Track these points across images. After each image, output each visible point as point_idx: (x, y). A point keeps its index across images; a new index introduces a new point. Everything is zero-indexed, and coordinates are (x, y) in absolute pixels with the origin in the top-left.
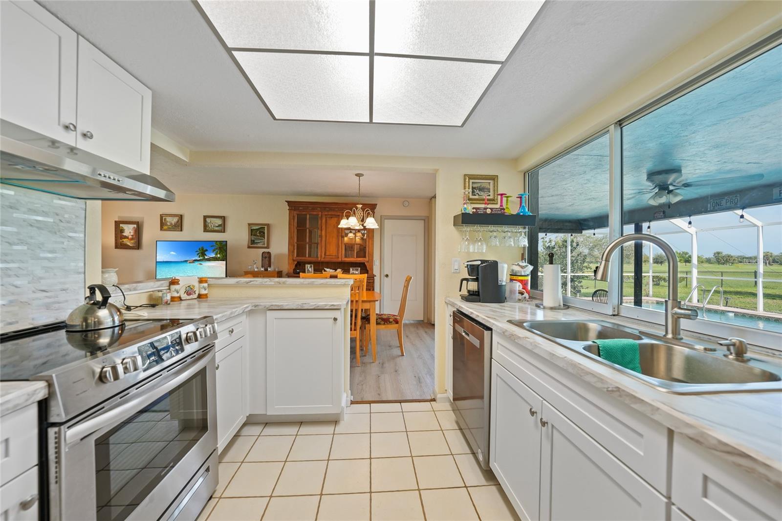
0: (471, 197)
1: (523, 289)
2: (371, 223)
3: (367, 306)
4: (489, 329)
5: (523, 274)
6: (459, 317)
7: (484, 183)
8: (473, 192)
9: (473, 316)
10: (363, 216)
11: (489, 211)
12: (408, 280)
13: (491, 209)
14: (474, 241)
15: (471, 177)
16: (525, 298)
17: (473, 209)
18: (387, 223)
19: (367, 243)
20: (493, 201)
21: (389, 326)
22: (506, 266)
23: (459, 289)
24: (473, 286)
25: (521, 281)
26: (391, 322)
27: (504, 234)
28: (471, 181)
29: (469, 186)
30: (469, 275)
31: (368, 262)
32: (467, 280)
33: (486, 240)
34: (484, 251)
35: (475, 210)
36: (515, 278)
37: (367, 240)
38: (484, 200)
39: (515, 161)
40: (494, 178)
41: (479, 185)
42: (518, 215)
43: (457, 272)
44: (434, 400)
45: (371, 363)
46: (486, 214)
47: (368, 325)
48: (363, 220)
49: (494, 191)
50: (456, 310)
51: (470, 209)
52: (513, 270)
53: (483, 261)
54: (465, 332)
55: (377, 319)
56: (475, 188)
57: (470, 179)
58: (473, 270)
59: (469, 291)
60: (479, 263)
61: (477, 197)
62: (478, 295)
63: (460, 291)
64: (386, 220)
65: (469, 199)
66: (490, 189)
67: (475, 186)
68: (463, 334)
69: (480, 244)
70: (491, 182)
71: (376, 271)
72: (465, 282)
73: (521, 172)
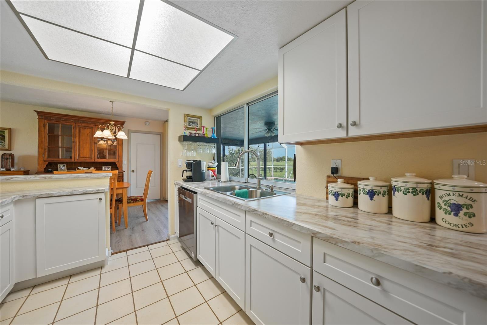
0: (188, 126)
1: (213, 174)
2: (121, 135)
3: (120, 191)
4: (196, 193)
5: (213, 167)
6: (182, 191)
7: (195, 120)
8: (189, 124)
9: (189, 188)
10: (116, 130)
11: (197, 135)
12: (150, 173)
13: (198, 134)
14: (189, 150)
15: (188, 116)
16: (214, 178)
17: (189, 133)
18: (133, 135)
19: (117, 148)
20: (199, 129)
21: (136, 203)
22: (205, 163)
23: (182, 176)
24: (189, 174)
25: (212, 170)
26: (138, 201)
27: (205, 147)
28: (188, 118)
29: (187, 120)
30: (187, 168)
31: (118, 162)
32: (186, 171)
33: (196, 150)
34: (195, 155)
35: (190, 134)
36: (210, 169)
37: (118, 146)
38: (195, 128)
39: (210, 110)
40: (200, 118)
41: (192, 120)
42: (211, 138)
43: (180, 167)
44: (169, 240)
45: (124, 229)
46: (195, 136)
47: (121, 205)
48: (115, 133)
49: (200, 124)
50: (180, 187)
51: (187, 133)
52: (209, 165)
53: (194, 161)
54: (185, 197)
55: (128, 200)
56: (190, 122)
57: (187, 116)
58: (189, 165)
59: (187, 177)
60: (192, 161)
61: (191, 127)
62: (192, 178)
63: (182, 177)
64: (132, 133)
65: (187, 128)
66: (198, 123)
67: (190, 120)
68: (184, 198)
69: (192, 151)
70: (198, 119)
71: (125, 168)
72: (185, 172)
73: (213, 116)
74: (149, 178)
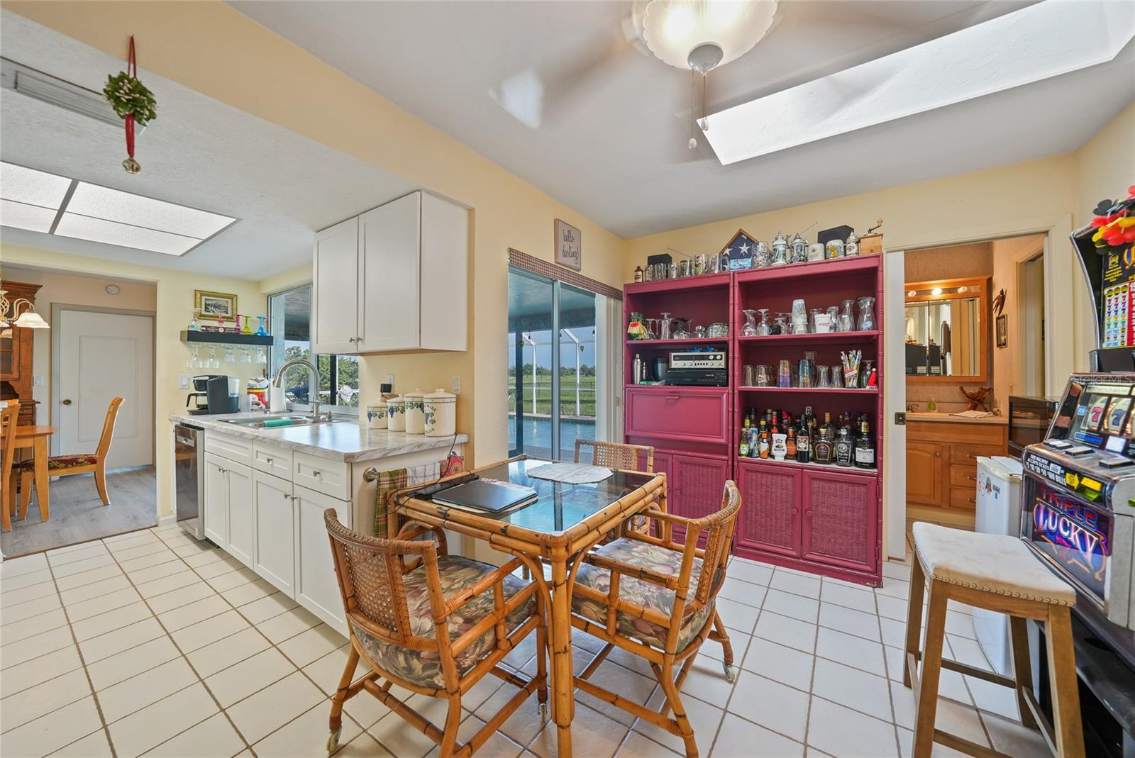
0: (204, 313)
1: (259, 400)
2: (30, 320)
3: (27, 443)
4: (203, 429)
5: (258, 387)
6: (184, 430)
7: (221, 301)
8: (206, 308)
9: (192, 424)
10: (11, 307)
11: (221, 330)
12: (116, 403)
13: (225, 328)
14: (203, 356)
15: (203, 293)
16: (261, 408)
17: (203, 327)
18: (66, 317)
19: (15, 348)
20: (230, 319)
21: (74, 468)
22: (238, 381)
23: (186, 404)
24: (203, 400)
25: (257, 394)
26: (82, 462)
27: (243, 351)
28: (204, 298)
29: (201, 302)
30: (196, 389)
31: (18, 380)
32: (196, 395)
33: (220, 357)
34: (218, 367)
35: (204, 329)
36: (251, 391)
37: (16, 343)
38: (218, 317)
39: (258, 284)
40: (232, 297)
41: (214, 302)
42: (256, 335)
43: (184, 388)
44: (156, 526)
46: (218, 333)
47: (30, 473)
48: (9, 315)
49: (232, 309)
50: (179, 423)
51: (198, 326)
52: (249, 384)
53: (211, 377)
54: (185, 440)
55: (49, 462)
56: (209, 305)
57: (201, 295)
58: (200, 385)
59: (198, 406)
60: (207, 378)
61: (211, 314)
62: (207, 409)
63: (187, 406)
64: (62, 311)
65: (201, 315)
66: (227, 307)
67: (208, 302)
68: (184, 442)
69: (212, 360)
70: (230, 301)
71: (39, 392)
72: (193, 398)
73: (265, 294)
74: (112, 414)
